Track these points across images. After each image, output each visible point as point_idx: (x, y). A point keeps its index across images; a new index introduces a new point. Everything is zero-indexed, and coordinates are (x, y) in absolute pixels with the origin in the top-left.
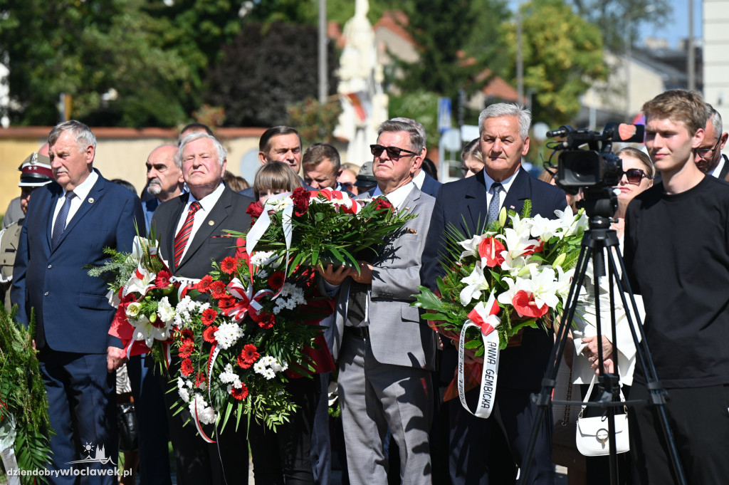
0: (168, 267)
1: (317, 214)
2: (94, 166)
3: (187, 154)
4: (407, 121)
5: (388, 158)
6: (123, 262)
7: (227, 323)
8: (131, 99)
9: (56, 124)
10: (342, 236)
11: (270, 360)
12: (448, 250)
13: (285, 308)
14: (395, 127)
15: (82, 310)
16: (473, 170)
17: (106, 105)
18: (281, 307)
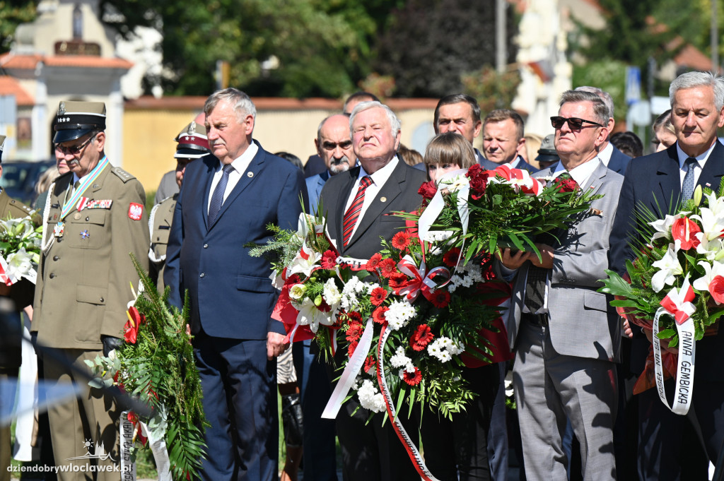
0: (336, 246)
1: (496, 196)
2: (253, 137)
3: (357, 125)
4: (592, 90)
5: (570, 130)
6: (287, 241)
7: (399, 302)
8: (294, 68)
9: (212, 93)
10: (521, 220)
11: (445, 341)
12: (638, 231)
13: (461, 286)
14: (576, 97)
15: (241, 293)
16: (665, 143)
17: (266, 74)
18: (457, 284)
